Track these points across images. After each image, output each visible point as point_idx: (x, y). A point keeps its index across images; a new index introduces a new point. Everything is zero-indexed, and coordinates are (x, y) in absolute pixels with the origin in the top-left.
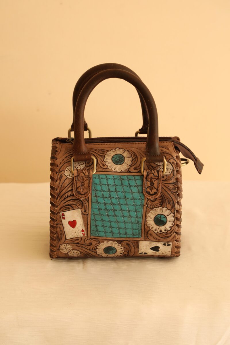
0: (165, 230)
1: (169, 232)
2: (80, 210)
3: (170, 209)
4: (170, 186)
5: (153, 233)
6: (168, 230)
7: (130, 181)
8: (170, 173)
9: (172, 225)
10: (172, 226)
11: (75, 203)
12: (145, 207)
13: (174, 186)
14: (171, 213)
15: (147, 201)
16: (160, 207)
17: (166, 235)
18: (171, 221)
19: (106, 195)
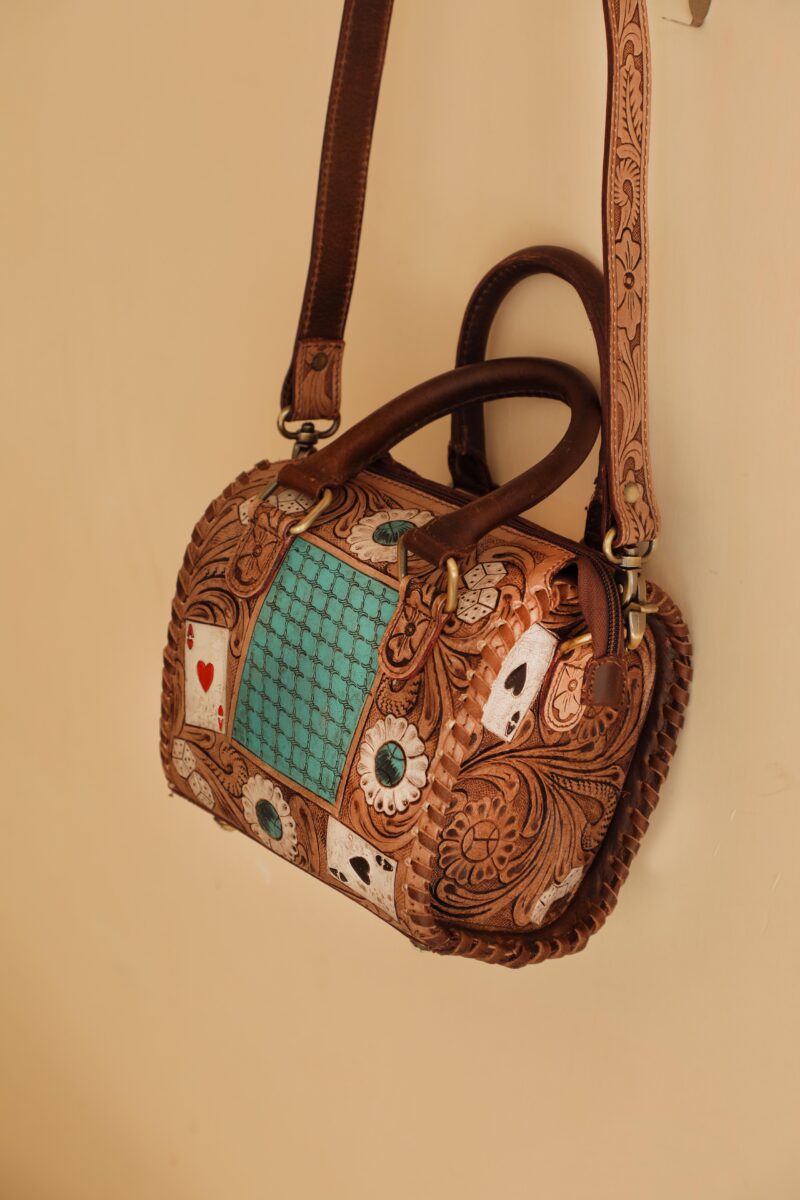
0: (391, 808)
1: (398, 818)
2: (226, 632)
3: (424, 738)
4: (454, 660)
5: (363, 801)
6: (397, 811)
7: (370, 598)
8: (477, 619)
9: (413, 800)
10: (413, 803)
11: (222, 606)
12: (370, 700)
13: (464, 664)
14: (422, 755)
15: (381, 683)
16: (403, 717)
17: (389, 823)
18: (415, 782)
19: (297, 614)
